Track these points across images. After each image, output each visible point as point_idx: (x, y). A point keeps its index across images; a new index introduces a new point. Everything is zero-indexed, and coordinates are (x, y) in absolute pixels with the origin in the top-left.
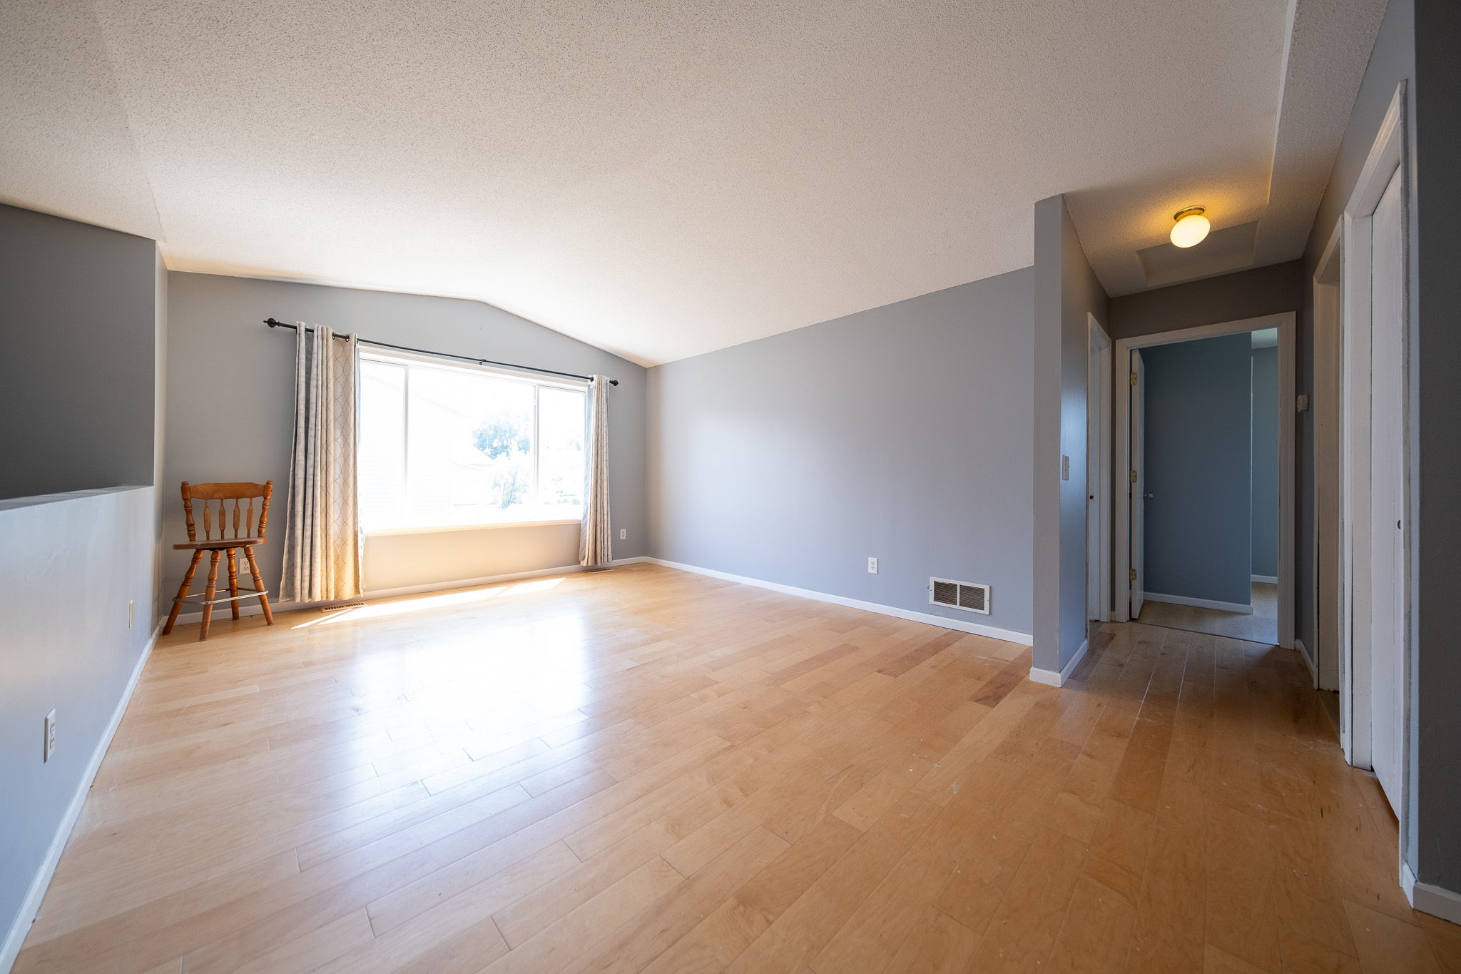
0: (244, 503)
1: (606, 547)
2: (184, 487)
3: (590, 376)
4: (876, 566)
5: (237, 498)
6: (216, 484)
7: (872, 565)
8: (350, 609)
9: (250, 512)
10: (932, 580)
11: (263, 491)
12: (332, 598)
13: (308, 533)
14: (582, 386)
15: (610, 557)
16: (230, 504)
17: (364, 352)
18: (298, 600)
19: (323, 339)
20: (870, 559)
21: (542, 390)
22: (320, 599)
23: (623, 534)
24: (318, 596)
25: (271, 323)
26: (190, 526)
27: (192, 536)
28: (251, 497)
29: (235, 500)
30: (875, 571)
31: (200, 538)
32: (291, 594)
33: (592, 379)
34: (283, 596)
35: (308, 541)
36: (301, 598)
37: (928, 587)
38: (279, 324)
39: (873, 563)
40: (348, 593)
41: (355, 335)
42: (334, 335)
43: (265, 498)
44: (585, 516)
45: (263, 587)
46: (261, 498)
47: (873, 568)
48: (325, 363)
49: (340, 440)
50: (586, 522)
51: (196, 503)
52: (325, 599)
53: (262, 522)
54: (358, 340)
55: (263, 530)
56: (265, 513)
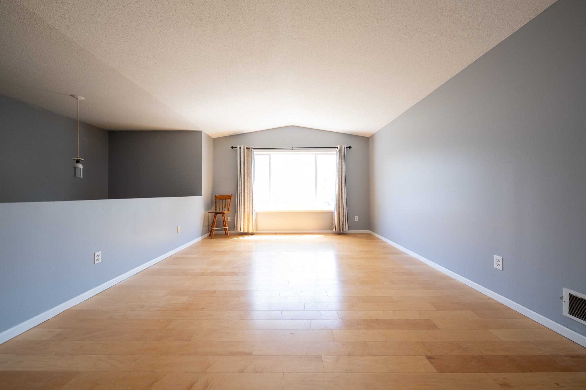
0: (227, 200)
1: (345, 224)
2: (215, 195)
3: (337, 147)
4: (500, 263)
6: (221, 195)
7: (497, 261)
8: (250, 235)
9: (228, 204)
10: (566, 293)
11: (230, 197)
12: (246, 231)
13: (240, 211)
14: (335, 152)
15: (347, 229)
16: (225, 201)
17: (256, 152)
18: (238, 231)
19: (244, 150)
20: (495, 257)
21: (318, 156)
23: (356, 218)
24: (242, 231)
25: (232, 147)
26: (216, 207)
27: (216, 210)
30: (500, 268)
31: (218, 210)
32: (237, 229)
33: (337, 148)
34: (236, 229)
35: (240, 213)
37: (562, 298)
38: (234, 147)
39: (498, 260)
40: (250, 231)
41: (251, 147)
42: (247, 148)
43: (230, 199)
44: (335, 209)
45: (227, 226)
47: (498, 265)
48: (244, 157)
50: (335, 212)
51: (217, 200)
52: (244, 232)
53: (229, 207)
54: (253, 148)
55: (230, 209)
56: (230, 204)
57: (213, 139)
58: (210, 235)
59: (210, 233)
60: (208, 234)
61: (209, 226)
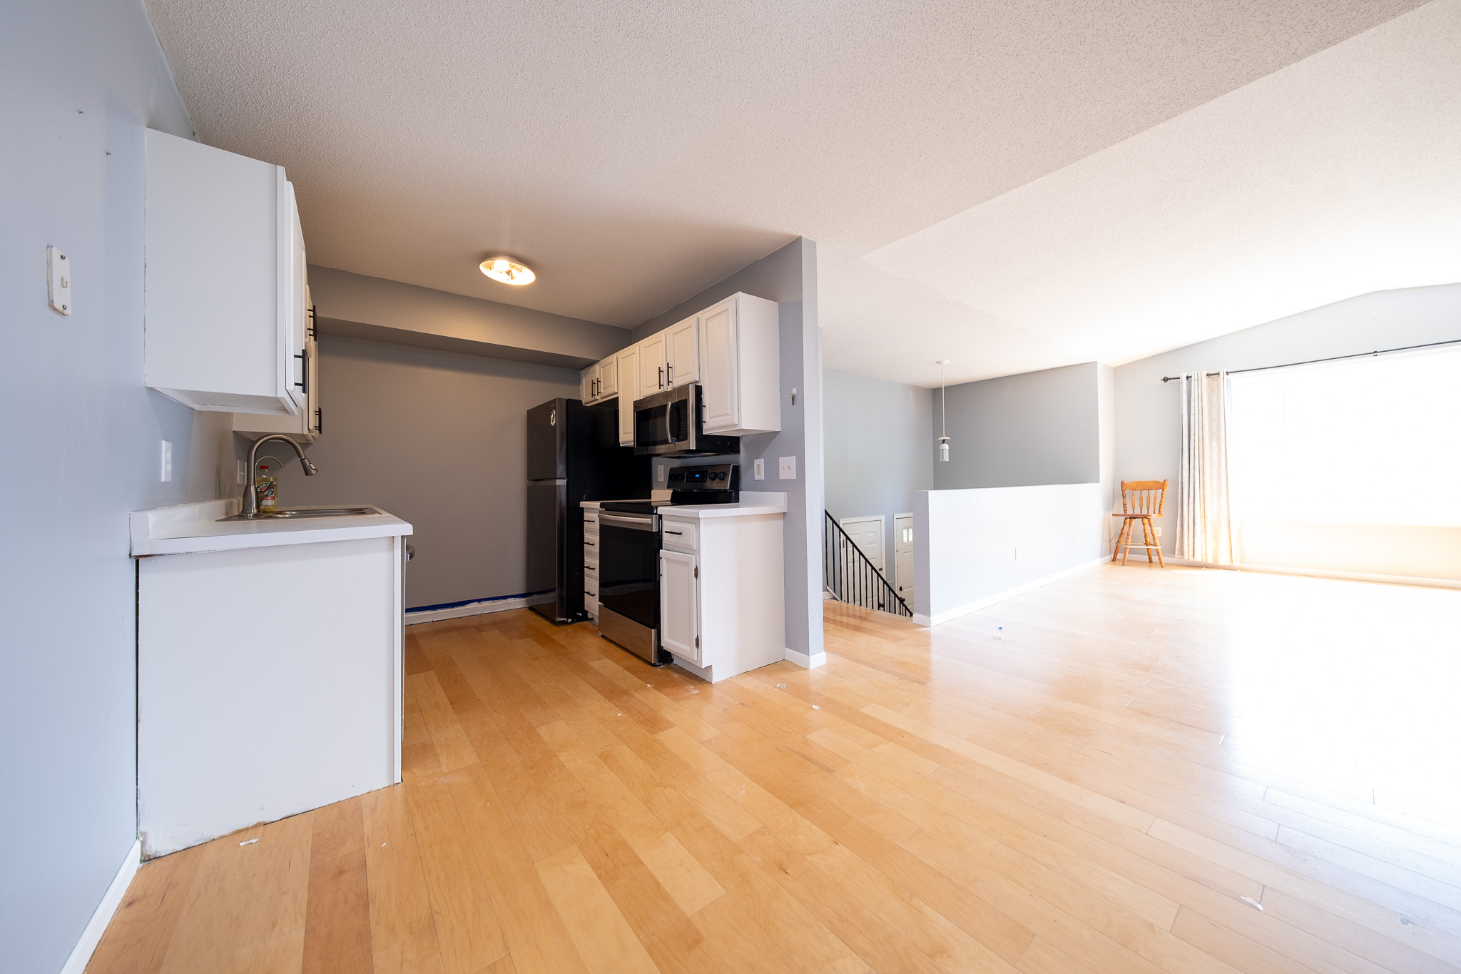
0: (1152, 492)
2: (1122, 482)
5: (1149, 490)
6: (1138, 482)
9: (1155, 498)
11: (1161, 486)
12: (1210, 561)
13: (1191, 514)
16: (1145, 493)
18: (1186, 557)
19: (1198, 379)
22: (1200, 560)
24: (1198, 558)
25: (1166, 380)
26: (1125, 505)
27: (1125, 510)
28: (1157, 489)
29: (1147, 491)
31: (1130, 512)
32: (1182, 553)
34: (1178, 554)
35: (1191, 520)
36: (1188, 556)
38: (1170, 379)
40: (1224, 561)
41: (1223, 371)
42: (1209, 375)
43: (1163, 490)
45: (1158, 544)
46: (1161, 490)
48: (1200, 396)
49: (1216, 449)
51: (1128, 492)
52: (1204, 561)
53: (1160, 505)
54: (1227, 373)
55: (1162, 510)
56: (1163, 500)
57: (1114, 368)
58: (1114, 559)
59: (1113, 555)
60: (1110, 556)
61: (1110, 541)
